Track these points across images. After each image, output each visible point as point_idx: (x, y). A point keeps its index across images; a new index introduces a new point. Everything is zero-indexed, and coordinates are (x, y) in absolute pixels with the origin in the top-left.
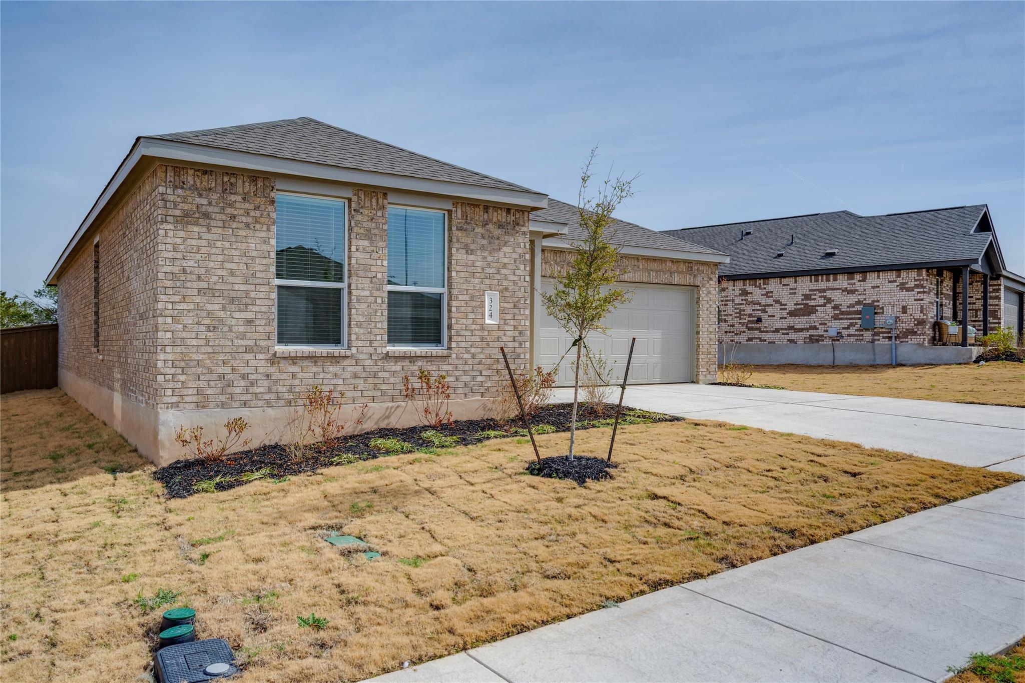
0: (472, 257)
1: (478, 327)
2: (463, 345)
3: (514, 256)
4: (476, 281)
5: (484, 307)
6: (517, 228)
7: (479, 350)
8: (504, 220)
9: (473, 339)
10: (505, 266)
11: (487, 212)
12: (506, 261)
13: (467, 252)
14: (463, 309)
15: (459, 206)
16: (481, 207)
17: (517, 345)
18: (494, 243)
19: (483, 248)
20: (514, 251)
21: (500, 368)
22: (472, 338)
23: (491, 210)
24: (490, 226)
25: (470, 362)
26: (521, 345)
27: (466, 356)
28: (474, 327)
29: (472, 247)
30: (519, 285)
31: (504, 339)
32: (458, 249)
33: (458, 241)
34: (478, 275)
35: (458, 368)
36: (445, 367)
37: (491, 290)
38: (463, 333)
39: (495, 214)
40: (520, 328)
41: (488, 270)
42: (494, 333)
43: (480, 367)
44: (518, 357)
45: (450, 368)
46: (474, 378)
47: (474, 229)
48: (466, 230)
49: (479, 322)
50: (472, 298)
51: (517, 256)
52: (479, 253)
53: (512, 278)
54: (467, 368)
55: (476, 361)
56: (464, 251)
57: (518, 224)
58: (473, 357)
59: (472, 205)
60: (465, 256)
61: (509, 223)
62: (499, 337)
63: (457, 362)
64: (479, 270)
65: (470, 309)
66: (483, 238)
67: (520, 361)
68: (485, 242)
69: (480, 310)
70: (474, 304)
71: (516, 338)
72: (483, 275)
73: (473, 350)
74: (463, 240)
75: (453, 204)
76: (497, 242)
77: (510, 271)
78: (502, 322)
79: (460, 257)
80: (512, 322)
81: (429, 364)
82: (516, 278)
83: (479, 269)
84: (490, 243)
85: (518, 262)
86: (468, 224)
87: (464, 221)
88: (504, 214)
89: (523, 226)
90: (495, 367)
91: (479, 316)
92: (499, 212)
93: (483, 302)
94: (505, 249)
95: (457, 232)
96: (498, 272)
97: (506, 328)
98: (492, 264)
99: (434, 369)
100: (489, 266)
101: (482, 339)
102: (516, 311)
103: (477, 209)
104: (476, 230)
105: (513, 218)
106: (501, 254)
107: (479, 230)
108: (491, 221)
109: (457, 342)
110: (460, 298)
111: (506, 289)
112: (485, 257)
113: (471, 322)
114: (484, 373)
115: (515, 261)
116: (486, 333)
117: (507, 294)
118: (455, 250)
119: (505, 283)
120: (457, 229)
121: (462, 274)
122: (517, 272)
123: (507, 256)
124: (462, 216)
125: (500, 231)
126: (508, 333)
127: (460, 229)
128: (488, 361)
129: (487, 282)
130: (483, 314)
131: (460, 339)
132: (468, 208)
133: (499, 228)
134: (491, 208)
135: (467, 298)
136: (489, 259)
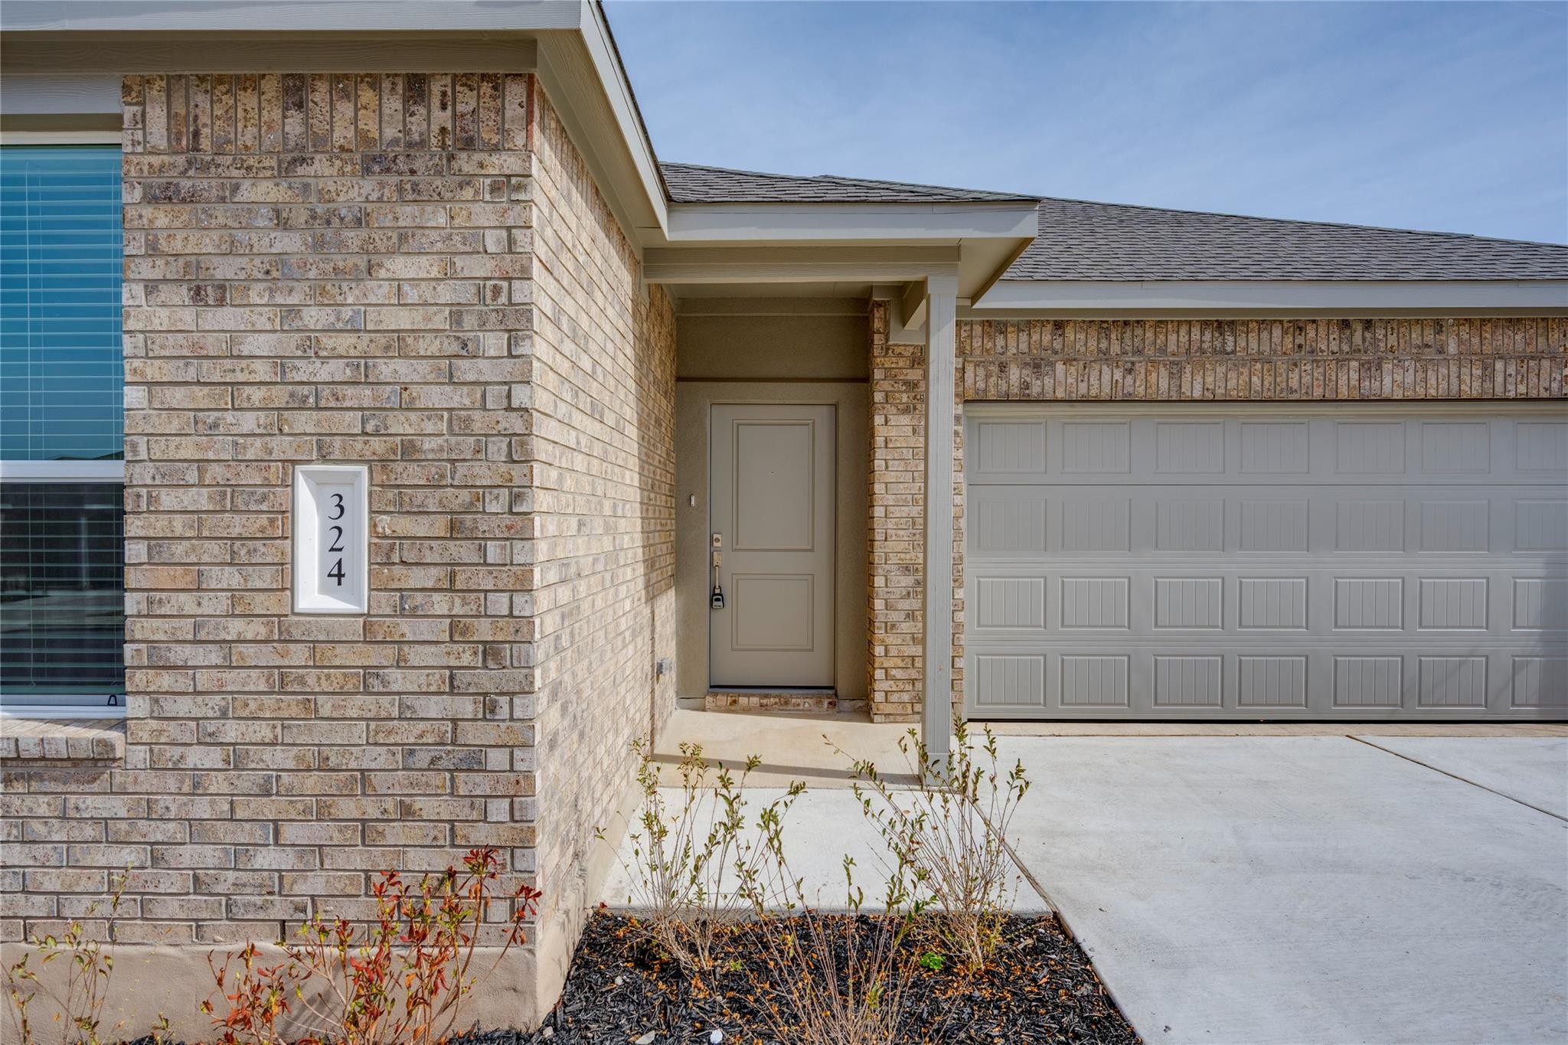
0: (226, 318)
1: (256, 629)
2: (184, 706)
3: (446, 293)
4: (249, 422)
5: (289, 536)
6: (466, 163)
7: (264, 731)
8: (390, 133)
9: (233, 680)
10: (398, 343)
11: (300, 106)
12: (403, 320)
13: (198, 293)
14: (179, 549)
15: (156, 93)
16: (270, 87)
17: (466, 707)
18: (341, 245)
19: (276, 273)
20: (449, 275)
21: (373, 812)
22: (229, 676)
23: (320, 94)
24: (320, 165)
25: (218, 784)
26: (491, 708)
27: (196, 757)
28: (236, 628)
29: (225, 269)
30: (477, 427)
31: (398, 680)
32: (151, 287)
33: (153, 251)
34: (257, 395)
35: (159, 809)
36: (95, 804)
37: (324, 458)
38: (181, 654)
39: (345, 109)
40: (484, 630)
41: (304, 371)
42: (344, 655)
43: (269, 808)
44: (475, 764)
45: (117, 806)
46: (242, 852)
47: (236, 188)
48: (191, 199)
49: (261, 603)
50: (228, 497)
51: (466, 293)
52: (257, 294)
53: (438, 396)
54: (202, 808)
55: (247, 781)
56: (184, 294)
57: (469, 144)
58: (236, 762)
59: (220, 80)
60: (187, 317)
61: (422, 144)
62: (370, 672)
63: (149, 781)
64: (262, 371)
65: (213, 550)
66: (282, 223)
67: (481, 784)
68: (289, 243)
69: (267, 552)
70: (238, 525)
71: (462, 677)
72: (280, 395)
73: (232, 731)
74: (178, 245)
75: (127, 89)
76: (353, 237)
77: (424, 367)
78: (386, 602)
79: (162, 319)
80: (440, 604)
81: (19, 787)
82: (459, 398)
83: (257, 365)
84: (319, 245)
85: (469, 321)
86: (205, 167)
87: (181, 160)
88: (393, 104)
89: (495, 149)
90: (347, 808)
91: (263, 578)
92: (367, 96)
93: (287, 514)
94: (400, 266)
95: (148, 211)
96: (363, 375)
97: (407, 628)
98: (328, 341)
99: (43, 810)
100: (311, 348)
101: (282, 681)
102: (465, 551)
103: (249, 99)
104: (249, 192)
105: (442, 118)
106: (379, 291)
107: (263, 191)
108: (321, 143)
109: (155, 696)
110: (168, 499)
111: (409, 450)
112: (293, 311)
113: (219, 604)
114: (289, 832)
115: (456, 315)
116: (299, 655)
117: (413, 474)
118: (139, 290)
119: (401, 425)
120: (151, 199)
121: (177, 397)
122: (467, 370)
123: (412, 295)
124: (174, 136)
125: (369, 186)
126: (417, 656)
127: (163, 195)
128: (312, 782)
129: (304, 421)
130: (285, 568)
131: (166, 681)
132: (202, 99)
133: (367, 171)
134: (323, 87)
135: (201, 499)
136: (314, 317)
